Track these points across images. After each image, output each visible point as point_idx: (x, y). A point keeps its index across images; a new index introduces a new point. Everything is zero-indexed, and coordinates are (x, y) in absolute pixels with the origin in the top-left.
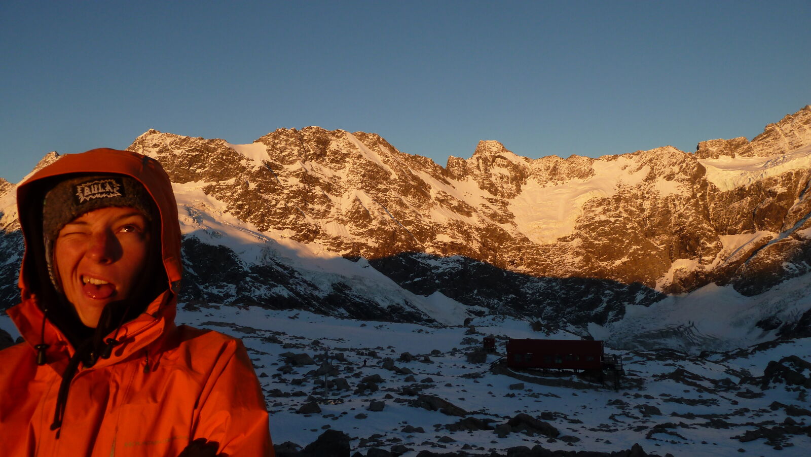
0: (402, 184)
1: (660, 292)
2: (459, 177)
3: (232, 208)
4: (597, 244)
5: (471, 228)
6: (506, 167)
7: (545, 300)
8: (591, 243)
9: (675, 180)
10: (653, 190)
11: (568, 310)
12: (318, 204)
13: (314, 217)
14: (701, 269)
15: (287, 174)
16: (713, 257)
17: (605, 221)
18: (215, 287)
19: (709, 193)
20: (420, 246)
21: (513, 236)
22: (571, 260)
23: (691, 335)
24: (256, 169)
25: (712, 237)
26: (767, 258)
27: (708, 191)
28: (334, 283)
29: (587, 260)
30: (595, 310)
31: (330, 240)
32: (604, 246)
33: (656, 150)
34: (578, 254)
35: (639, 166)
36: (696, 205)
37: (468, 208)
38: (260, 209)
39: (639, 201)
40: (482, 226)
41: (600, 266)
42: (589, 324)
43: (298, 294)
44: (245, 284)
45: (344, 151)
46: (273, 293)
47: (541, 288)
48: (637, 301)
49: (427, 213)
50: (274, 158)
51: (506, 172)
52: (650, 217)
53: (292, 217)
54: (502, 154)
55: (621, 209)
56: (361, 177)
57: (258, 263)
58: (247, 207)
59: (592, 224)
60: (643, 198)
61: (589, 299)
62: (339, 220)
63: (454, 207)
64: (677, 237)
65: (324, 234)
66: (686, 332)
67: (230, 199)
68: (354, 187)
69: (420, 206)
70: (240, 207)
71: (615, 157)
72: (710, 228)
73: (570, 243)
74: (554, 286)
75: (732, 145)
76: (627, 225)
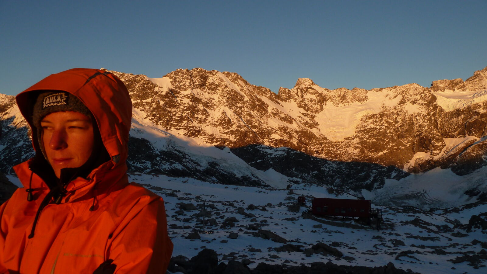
0: (251, 103)
1: (406, 172)
2: (286, 100)
3: (149, 116)
4: (368, 142)
5: (292, 131)
6: (314, 94)
7: (336, 175)
8: (365, 141)
9: (417, 104)
10: (404, 110)
11: (350, 181)
12: (201, 115)
13: (198, 122)
14: (432, 159)
15: (183, 96)
16: (439, 151)
17: (373, 128)
18: (138, 163)
19: (438, 112)
20: (261, 141)
21: (317, 136)
22: (352, 151)
23: (425, 198)
24: (164, 93)
25: (439, 139)
26: (473, 153)
27: (438, 111)
28: (209, 162)
29: (362, 151)
30: (366, 182)
31: (207, 136)
32: (373, 143)
33: (406, 85)
34: (357, 148)
35: (396, 95)
36: (430, 119)
37: (290, 119)
38: (166, 117)
39: (395, 117)
40: (299, 130)
41: (370, 155)
42: (362, 190)
43: (187, 168)
44: (156, 161)
45: (217, 83)
46: (173, 167)
47: (333, 167)
48: (392, 177)
49: (266, 121)
50: (175, 87)
51: (314, 97)
52: (401, 126)
53: (185, 122)
54: (312, 86)
55: (383, 121)
56: (227, 99)
57: (164, 149)
58: (158, 115)
59: (366, 130)
60: (398, 114)
61: (363, 175)
62: (213, 124)
63: (283, 118)
64: (417, 138)
65: (204, 133)
66: (422, 196)
67: (148, 111)
68: (222, 105)
69: (261, 117)
70: (154, 115)
71: (381, 90)
72: (438, 134)
73: (352, 141)
74: (341, 167)
75: (453, 83)
76: (387, 131)
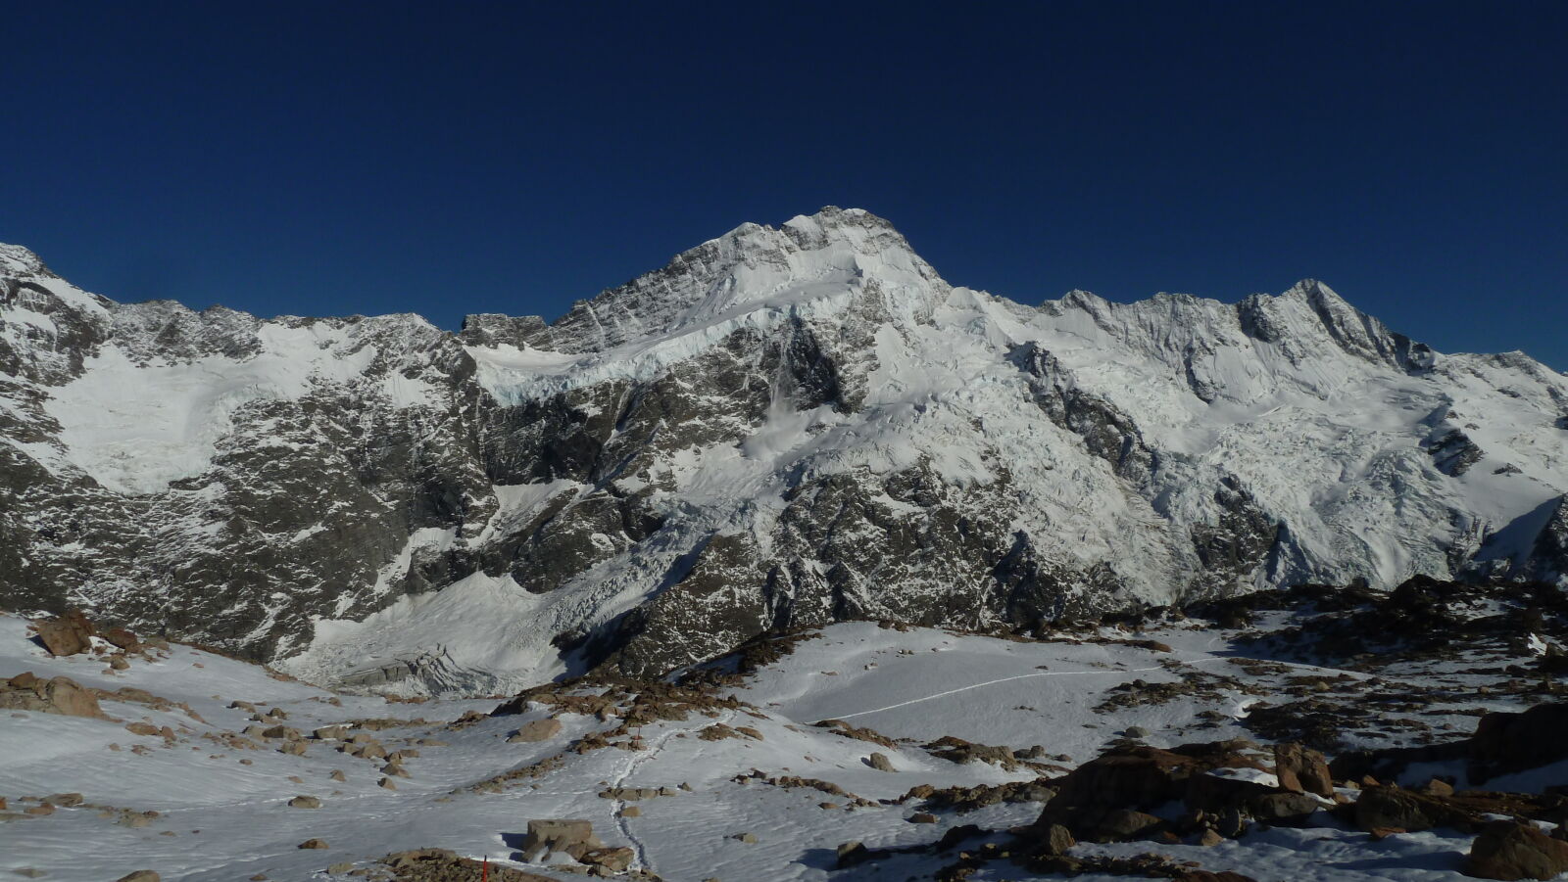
1: (384, 593)
4: (259, 496)
6: (47, 311)
7: (131, 620)
8: (246, 492)
9: (422, 379)
10: (380, 394)
14: (461, 547)
16: (481, 525)
17: (279, 449)
19: (480, 407)
21: (54, 472)
22: (199, 530)
25: (482, 489)
26: (569, 526)
27: (479, 404)
29: (236, 529)
30: (249, 636)
32: (275, 500)
34: (214, 516)
35: (355, 345)
36: (457, 427)
39: (352, 413)
41: (264, 543)
47: (120, 592)
48: (339, 613)
51: (45, 322)
52: (371, 445)
54: (38, 280)
55: (314, 427)
59: (252, 454)
60: (360, 407)
61: (238, 612)
64: (420, 485)
66: (433, 667)
71: (308, 322)
72: (480, 472)
73: (199, 493)
74: (156, 588)
75: (521, 327)
76: (326, 460)
